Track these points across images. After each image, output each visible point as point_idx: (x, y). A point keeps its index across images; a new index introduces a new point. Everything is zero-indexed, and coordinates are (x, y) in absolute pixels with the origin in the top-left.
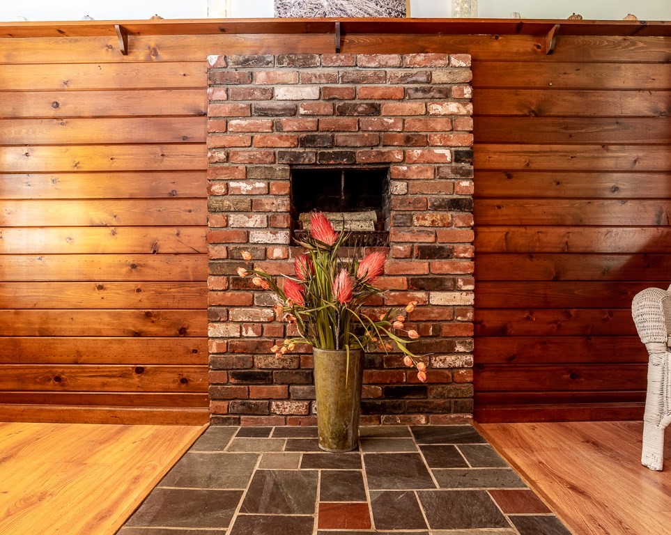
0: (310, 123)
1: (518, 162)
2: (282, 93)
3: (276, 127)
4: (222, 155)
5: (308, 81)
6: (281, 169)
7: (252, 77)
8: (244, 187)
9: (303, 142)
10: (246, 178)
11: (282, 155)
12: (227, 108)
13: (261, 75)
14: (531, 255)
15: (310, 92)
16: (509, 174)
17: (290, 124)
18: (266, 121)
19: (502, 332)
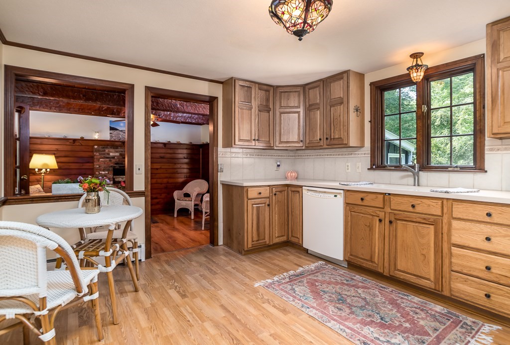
0: (117, 160)
1: (159, 167)
2: (111, 154)
3: (110, 161)
4: (98, 166)
5: (117, 152)
6: (111, 169)
7: (105, 151)
8: (103, 173)
9: (116, 164)
10: (104, 171)
11: (111, 166)
12: (99, 157)
13: (107, 151)
14: (161, 184)
15: (117, 154)
16: (157, 169)
17: (113, 161)
18: (108, 159)
19: (156, 198)
